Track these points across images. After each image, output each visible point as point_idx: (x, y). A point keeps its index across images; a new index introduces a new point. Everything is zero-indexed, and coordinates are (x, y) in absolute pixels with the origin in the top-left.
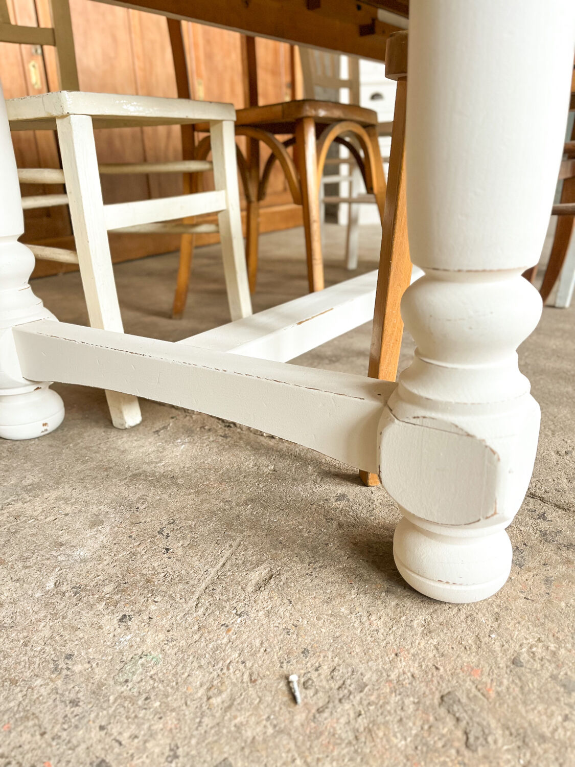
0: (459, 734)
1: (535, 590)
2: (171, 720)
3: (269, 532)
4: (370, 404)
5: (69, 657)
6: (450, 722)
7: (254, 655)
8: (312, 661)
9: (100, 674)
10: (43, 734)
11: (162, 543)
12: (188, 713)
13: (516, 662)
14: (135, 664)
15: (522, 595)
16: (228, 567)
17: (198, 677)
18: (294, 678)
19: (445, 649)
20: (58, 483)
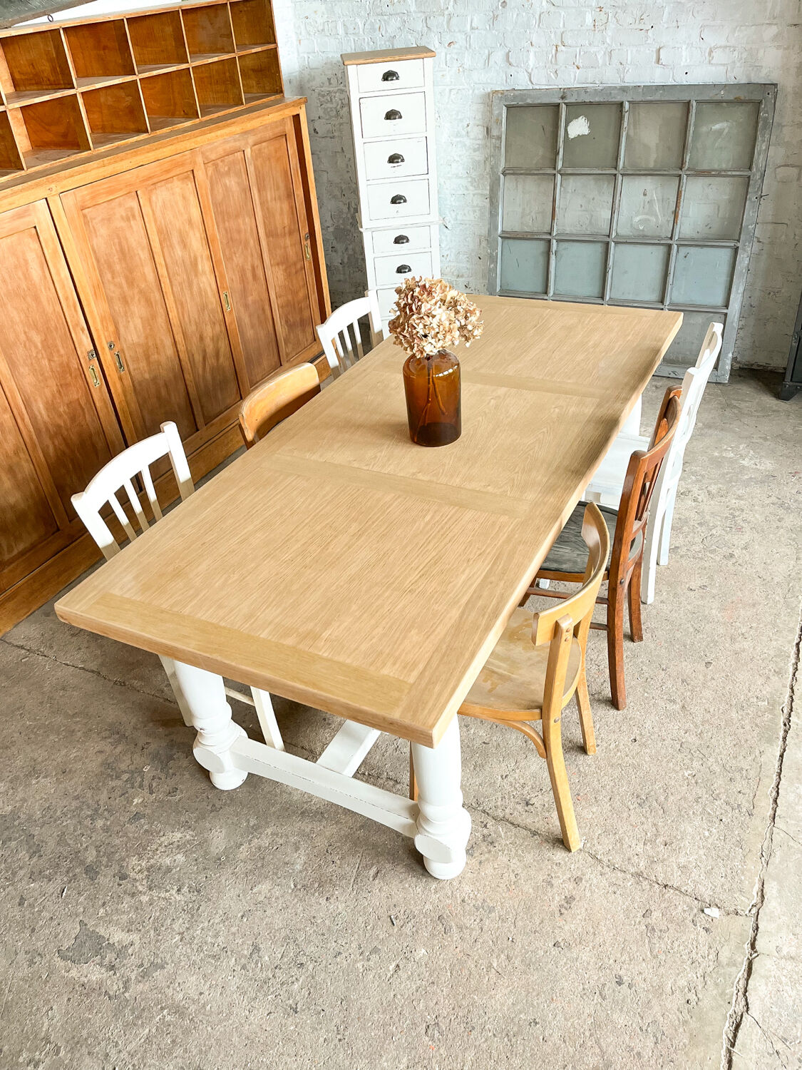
0: (443, 929)
1: (475, 868)
2: (356, 936)
3: (375, 846)
4: (410, 821)
5: (314, 917)
6: (441, 925)
7: (378, 909)
8: (398, 909)
10: (318, 947)
11: (329, 858)
12: (361, 932)
13: (463, 901)
14: (338, 918)
15: (470, 871)
16: (360, 868)
17: (361, 919)
18: (392, 917)
19: (441, 898)
20: (267, 823)
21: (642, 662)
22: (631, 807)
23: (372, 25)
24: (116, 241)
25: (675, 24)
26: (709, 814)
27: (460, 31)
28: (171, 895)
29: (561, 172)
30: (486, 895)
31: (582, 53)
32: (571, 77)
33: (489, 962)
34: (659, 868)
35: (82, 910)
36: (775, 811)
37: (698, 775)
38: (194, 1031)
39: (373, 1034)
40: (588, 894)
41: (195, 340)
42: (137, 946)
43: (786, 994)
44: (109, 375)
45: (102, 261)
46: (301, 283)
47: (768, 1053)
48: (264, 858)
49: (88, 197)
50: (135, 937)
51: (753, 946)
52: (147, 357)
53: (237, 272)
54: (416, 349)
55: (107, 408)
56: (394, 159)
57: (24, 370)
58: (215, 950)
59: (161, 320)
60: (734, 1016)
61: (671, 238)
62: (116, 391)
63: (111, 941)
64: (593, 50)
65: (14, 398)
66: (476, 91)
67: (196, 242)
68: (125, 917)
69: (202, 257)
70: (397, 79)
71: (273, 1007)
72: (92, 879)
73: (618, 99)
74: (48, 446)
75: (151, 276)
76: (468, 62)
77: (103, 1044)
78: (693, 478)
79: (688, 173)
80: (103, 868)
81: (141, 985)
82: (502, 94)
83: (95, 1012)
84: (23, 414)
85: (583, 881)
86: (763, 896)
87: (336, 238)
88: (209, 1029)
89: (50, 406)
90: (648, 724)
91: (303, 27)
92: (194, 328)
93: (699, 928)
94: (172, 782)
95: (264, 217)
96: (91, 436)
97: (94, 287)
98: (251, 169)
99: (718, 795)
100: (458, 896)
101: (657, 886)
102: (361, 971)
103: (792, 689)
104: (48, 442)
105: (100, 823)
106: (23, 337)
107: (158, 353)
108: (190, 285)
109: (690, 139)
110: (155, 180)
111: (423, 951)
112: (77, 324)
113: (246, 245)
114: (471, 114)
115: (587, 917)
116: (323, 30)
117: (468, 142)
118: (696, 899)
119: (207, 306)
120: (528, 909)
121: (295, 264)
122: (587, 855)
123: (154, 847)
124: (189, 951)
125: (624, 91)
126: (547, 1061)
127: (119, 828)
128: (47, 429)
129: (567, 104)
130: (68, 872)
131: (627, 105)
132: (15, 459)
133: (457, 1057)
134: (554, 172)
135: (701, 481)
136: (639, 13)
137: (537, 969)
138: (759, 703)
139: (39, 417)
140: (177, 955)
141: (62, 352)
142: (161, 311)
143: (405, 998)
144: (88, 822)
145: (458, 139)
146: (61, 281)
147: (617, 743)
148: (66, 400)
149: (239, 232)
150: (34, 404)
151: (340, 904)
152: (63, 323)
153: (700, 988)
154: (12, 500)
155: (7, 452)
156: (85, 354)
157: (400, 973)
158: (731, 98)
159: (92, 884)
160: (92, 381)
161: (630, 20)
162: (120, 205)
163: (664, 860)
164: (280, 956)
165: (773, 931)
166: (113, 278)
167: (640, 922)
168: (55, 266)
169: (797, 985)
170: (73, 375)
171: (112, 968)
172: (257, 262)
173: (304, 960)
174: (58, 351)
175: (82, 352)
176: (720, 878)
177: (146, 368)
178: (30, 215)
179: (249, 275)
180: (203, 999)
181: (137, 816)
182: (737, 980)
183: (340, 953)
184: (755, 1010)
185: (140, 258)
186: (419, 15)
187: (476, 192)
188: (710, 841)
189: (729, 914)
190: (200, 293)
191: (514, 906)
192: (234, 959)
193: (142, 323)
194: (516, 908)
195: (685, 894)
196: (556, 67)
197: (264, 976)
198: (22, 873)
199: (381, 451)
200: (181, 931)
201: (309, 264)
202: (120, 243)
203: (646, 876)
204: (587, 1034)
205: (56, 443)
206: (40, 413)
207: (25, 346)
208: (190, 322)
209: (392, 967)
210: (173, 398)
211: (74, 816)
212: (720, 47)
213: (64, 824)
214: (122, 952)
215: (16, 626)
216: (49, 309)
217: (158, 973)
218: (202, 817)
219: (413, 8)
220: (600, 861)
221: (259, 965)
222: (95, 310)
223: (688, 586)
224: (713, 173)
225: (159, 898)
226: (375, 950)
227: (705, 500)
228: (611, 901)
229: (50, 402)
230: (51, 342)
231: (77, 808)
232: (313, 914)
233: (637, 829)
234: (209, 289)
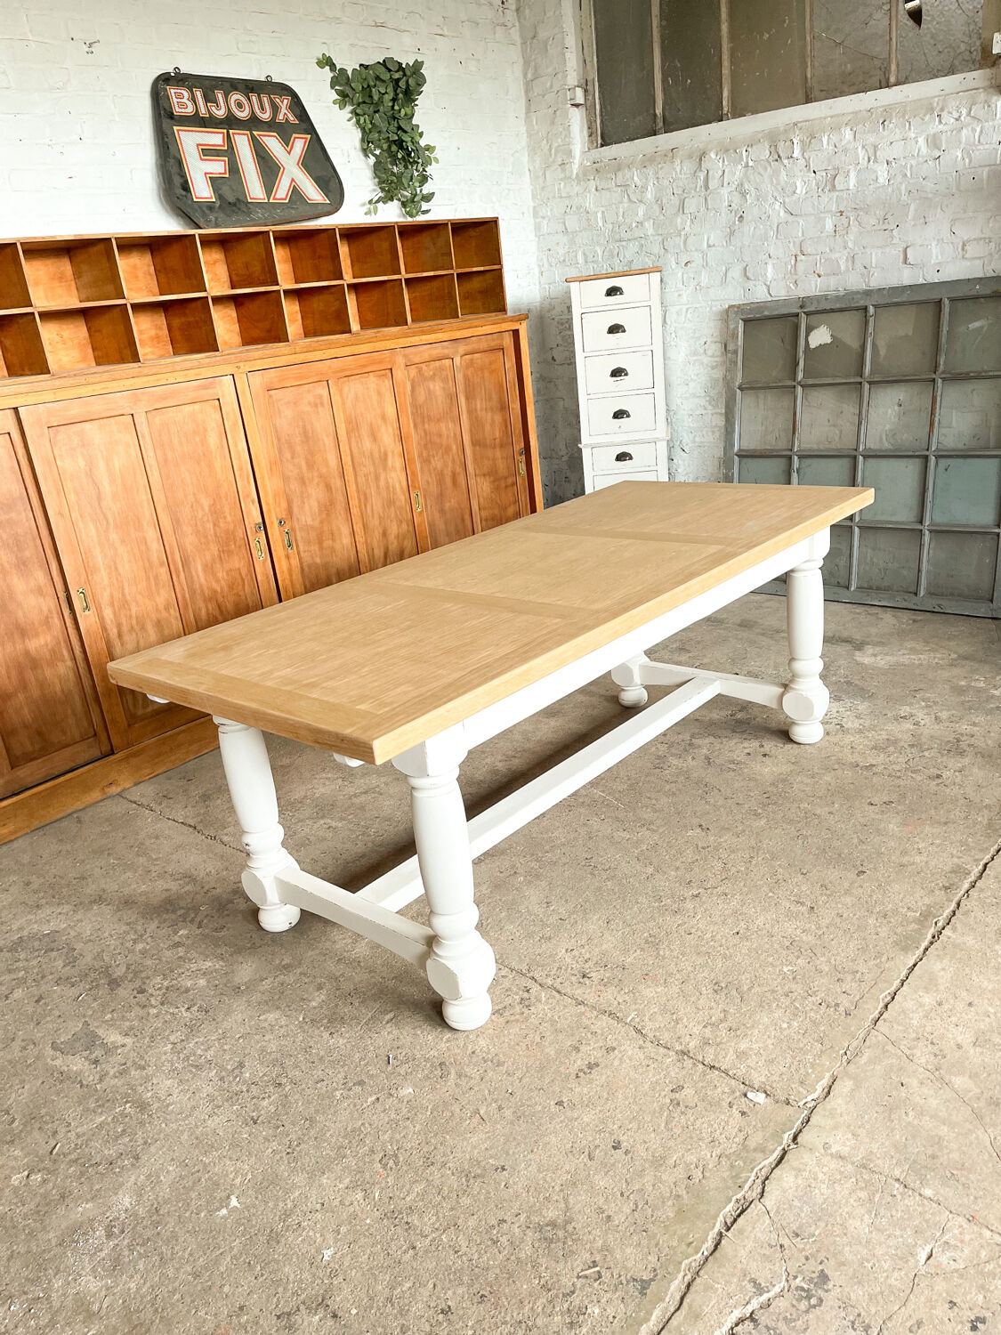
0: (440, 1074)
2: (346, 1068)
4: (426, 948)
5: (311, 1047)
6: (439, 1070)
7: (379, 1048)
8: (400, 1051)
9: (322, 1053)
10: (303, 1072)
11: (349, 1000)
12: (353, 1066)
13: (473, 1053)
14: (335, 1051)
16: (377, 1012)
17: (358, 1055)
18: (391, 1056)
19: (451, 1048)
21: (778, 865)
22: (704, 992)
23: (611, 251)
24: (301, 423)
25: (922, 220)
27: (696, 250)
28: (180, 1011)
29: (803, 383)
30: (500, 1050)
31: (823, 261)
32: (812, 287)
33: (477, 1109)
34: (711, 1049)
35: (91, 1013)
36: (881, 1015)
37: (800, 972)
38: (147, 1125)
40: (616, 1063)
41: (377, 534)
42: (127, 1048)
43: (817, 1191)
44: (275, 551)
45: (283, 440)
46: (512, 499)
47: (769, 1245)
48: (283, 992)
49: (276, 380)
50: (129, 1041)
51: (795, 1138)
52: (320, 543)
53: (433, 475)
55: (269, 583)
56: (617, 373)
57: (187, 529)
58: (200, 1061)
59: (340, 506)
60: (742, 1201)
61: (928, 450)
63: (105, 1042)
64: (834, 256)
65: (173, 554)
66: (714, 309)
67: (388, 438)
68: (128, 1024)
69: (393, 452)
70: (621, 294)
71: (235, 1116)
72: (112, 990)
73: (862, 303)
74: (200, 610)
75: (333, 461)
76: (704, 279)
77: (57, 1123)
78: (923, 704)
79: (943, 376)
80: (126, 982)
81: (116, 1080)
82: (738, 308)
83: (62, 1096)
85: (616, 1051)
86: (829, 1093)
87: (570, 468)
88: (163, 1125)
89: (209, 570)
90: (760, 921)
91: (545, 260)
92: (377, 521)
93: (734, 1111)
94: (222, 922)
95: (472, 425)
97: (271, 463)
98: (460, 377)
99: (815, 992)
100: (470, 1048)
101: (701, 1066)
102: (338, 1098)
103: (958, 905)
104: (202, 605)
105: (140, 946)
106: (191, 498)
107: (333, 540)
108: (377, 478)
109: (944, 340)
110: (348, 373)
111: (411, 1090)
112: (248, 495)
113: (448, 449)
114: (709, 331)
115: (605, 1084)
116: (564, 261)
117: (706, 360)
118: (743, 1083)
119: (394, 502)
120: (542, 1068)
121: (505, 477)
122: (632, 1028)
123: (181, 971)
124: (175, 1058)
125: (867, 295)
126: (500, 1206)
127: (156, 952)
128: (202, 591)
129: (807, 314)
131: (871, 310)
132: (164, 614)
133: (403, 1186)
134: (794, 383)
135: (930, 707)
136: (882, 214)
137: (527, 1121)
138: (909, 914)
139: (195, 578)
140: (162, 1061)
141: (229, 519)
142: (340, 498)
143: (373, 1127)
144: (129, 944)
145: (695, 358)
146: (238, 453)
147: (714, 934)
148: (227, 567)
149: (440, 436)
150: (193, 563)
151: (341, 1041)
152: (234, 492)
153: (710, 1166)
155: (157, 606)
156: (253, 526)
157: (377, 1105)
158: (988, 292)
159: (110, 994)
160: (256, 553)
161: (873, 221)
162: (309, 391)
163: (721, 1043)
164: (261, 1074)
165: (827, 1127)
166: (292, 458)
167: (665, 1096)
168: (233, 437)
169: (836, 1185)
170: (237, 544)
171: (96, 1062)
172: (459, 470)
173: (284, 1081)
174: (225, 517)
175: (249, 523)
176: (781, 1068)
177: (318, 552)
178: (215, 388)
179: (448, 480)
180: (170, 1100)
181: (177, 945)
182: (760, 1166)
183: (323, 1080)
184: (771, 1200)
185: (324, 445)
186: (656, 238)
187: (714, 411)
188: (785, 1033)
189: (777, 1102)
190: (388, 488)
191: (527, 1064)
192: (215, 1071)
193: (319, 506)
194: (529, 1065)
195: (732, 1077)
196: (795, 277)
197: (238, 1089)
198: (50, 977)
200: (176, 1041)
201: (521, 481)
202: (304, 427)
203: (691, 1055)
204: (557, 1188)
205: (210, 608)
206: (198, 575)
207: (192, 507)
208: (373, 515)
209: (371, 1099)
211: (119, 938)
212: (975, 239)
213: (107, 944)
214: (109, 1050)
215: (137, 784)
216: (221, 476)
217: (136, 1073)
218: (239, 951)
219: (650, 232)
220: (644, 1035)
222: (269, 486)
223: (869, 801)
224: (972, 374)
225: (167, 1012)
226: (361, 1083)
227: (929, 724)
228: (641, 1072)
229: (209, 565)
230: (219, 507)
231: (124, 932)
232: (311, 1044)
233: (701, 1013)
234: (397, 486)
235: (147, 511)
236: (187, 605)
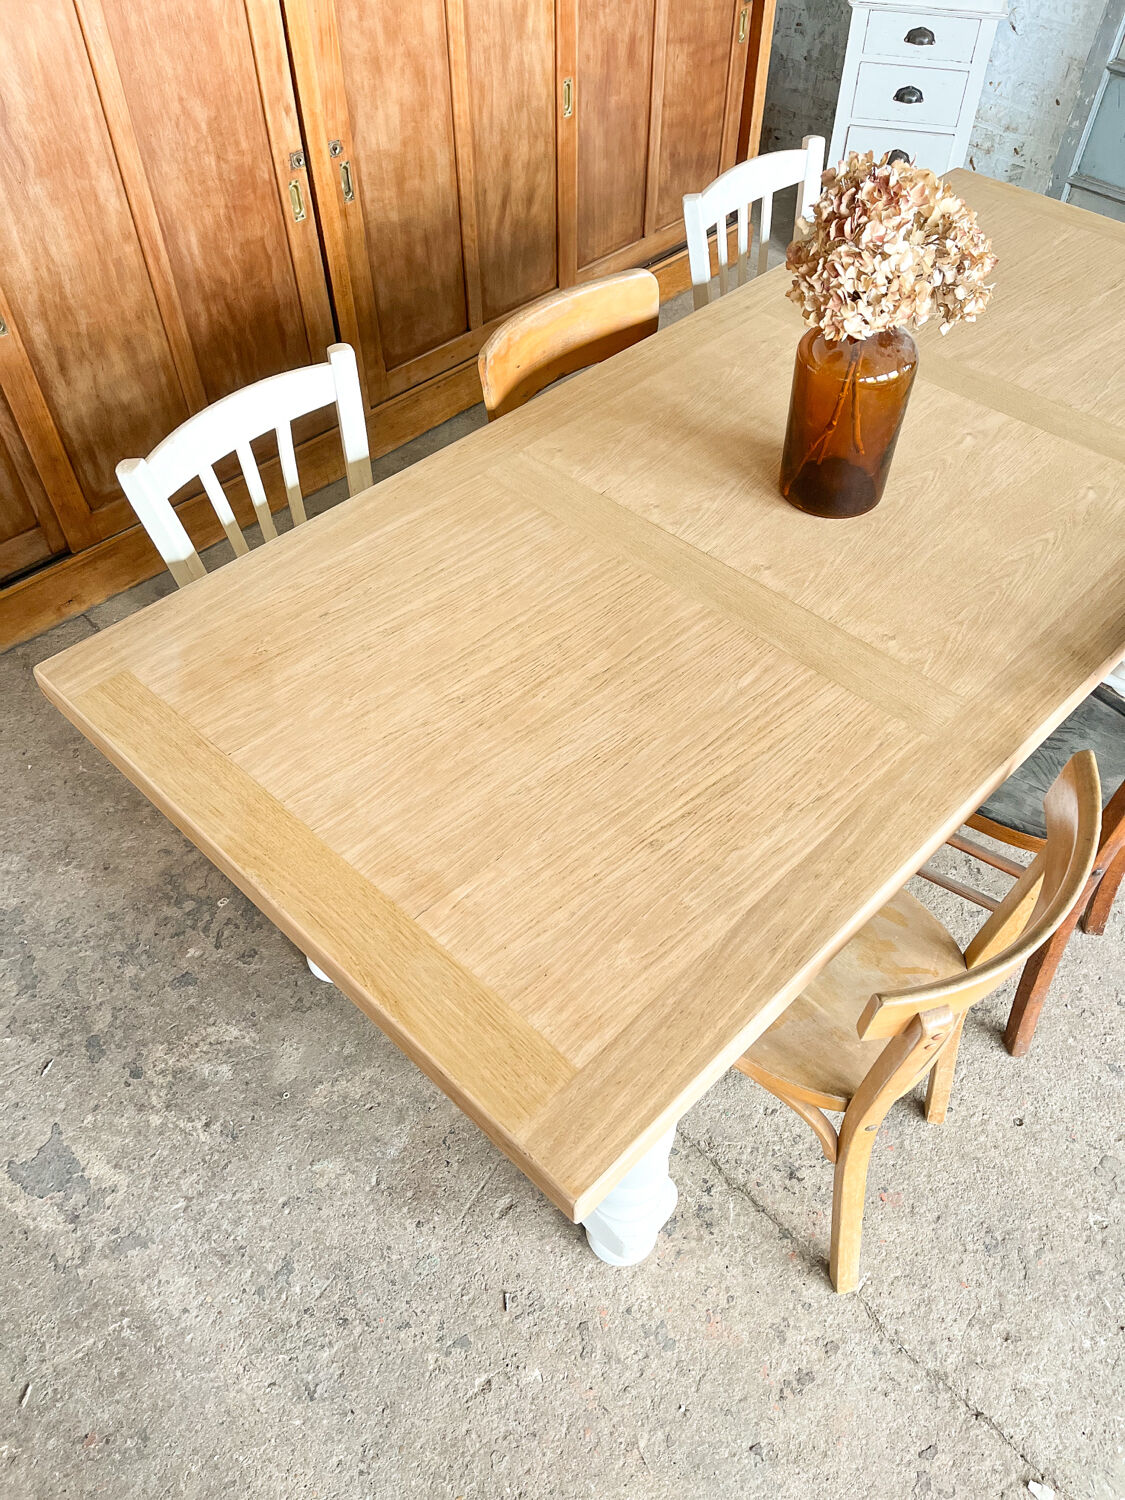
0: (580, 1348)
1: (667, 1259)
2: (442, 1304)
5: (389, 1248)
6: (579, 1339)
7: (490, 1271)
8: (521, 1283)
9: (406, 1265)
10: (378, 1300)
11: (444, 1154)
12: (451, 1301)
13: (628, 1311)
14: (425, 1263)
15: (658, 1261)
16: (485, 1190)
17: (458, 1279)
18: (507, 1295)
19: (595, 1292)
20: (369, 1058)
21: (1085, 976)
22: (970, 1247)
26: (1105, 1308)
28: (195, 1129)
30: (668, 1314)
33: (635, 1436)
34: (979, 1377)
35: (62, 1106)
37: (1113, 1230)
38: (155, 1369)
39: (413, 1483)
40: (840, 1379)
41: (494, 162)
42: (120, 1195)
44: (324, 204)
46: (717, 86)
48: (346, 1118)
50: (122, 1179)
52: (400, 181)
53: (599, 44)
54: (826, 320)
55: (312, 263)
57: (169, 169)
58: (228, 1246)
59: (437, 115)
62: (332, 236)
63: (86, 1174)
65: (147, 217)
68: (118, 1141)
71: (282, 1375)
72: (92, 1059)
75: (433, 26)
77: (25, 1339)
80: (113, 1046)
81: (106, 1263)
83: (29, 1282)
84: (159, 251)
85: (840, 1352)
87: (809, 8)
88: (178, 1375)
89: (210, 244)
90: (1055, 1102)
92: (496, 139)
94: (252, 939)
96: (276, 309)
97: (321, 31)
100: (623, 1298)
101: (965, 1409)
102: (431, 1368)
104: (199, 306)
105: (130, 971)
106: (175, 107)
107: (422, 177)
108: (505, 56)
111: (537, 1373)
112: (279, 98)
115: (823, 1421)
118: (1022, 1456)
119: (529, 101)
120: (729, 1366)
121: (714, 46)
122: (862, 1306)
123: (195, 1039)
124: (191, 1232)
127: (154, 988)
128: (199, 282)
130: (62, 1036)
132: (136, 328)
137: (708, 1478)
139: (188, 260)
140: (172, 1233)
141: (244, 145)
142: (440, 96)
143: (484, 1441)
144: (114, 963)
147: (987, 1116)
148: (240, 235)
150: (181, 234)
152: (253, 92)
154: (125, 396)
155: (123, 312)
156: (286, 158)
157: (490, 1396)
159: (89, 1069)
160: (291, 209)
163: (994, 1366)
164: (318, 1293)
166: (361, 18)
167: (909, 1463)
170: (259, 192)
171: (75, 1218)
172: (643, 31)
173: (351, 1313)
174: (237, 143)
175: (281, 154)
176: (1079, 1434)
177: (395, 201)
179: (622, 51)
180: (188, 1320)
181: (185, 979)
183: (408, 1325)
188: (1088, 1359)
190: (521, 72)
191: (707, 1353)
192: (250, 1271)
193: (401, 115)
194: (711, 1356)
195: (1008, 1441)
197: (284, 1317)
199: (713, 499)
200: (190, 1194)
201: (739, 52)
203: (950, 1384)
205: (214, 311)
206: (191, 255)
207: (177, 125)
208: (491, 123)
209: (480, 1380)
210: (435, 263)
211: (99, 946)
213: (81, 955)
214: (95, 1198)
215: (110, 599)
216: (231, 62)
217: (135, 1253)
218: (277, 1015)
220: (881, 1327)
221: (284, 1297)
222: (315, 76)
225: (177, 1126)
226: (463, 1342)
228: (875, 1407)
229: (211, 235)
230: (225, 123)
231: (106, 934)
232: (389, 1241)
233: (965, 1292)
234: (538, 69)
235: (95, 137)
236: (175, 308)
